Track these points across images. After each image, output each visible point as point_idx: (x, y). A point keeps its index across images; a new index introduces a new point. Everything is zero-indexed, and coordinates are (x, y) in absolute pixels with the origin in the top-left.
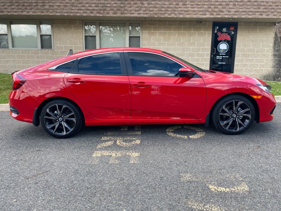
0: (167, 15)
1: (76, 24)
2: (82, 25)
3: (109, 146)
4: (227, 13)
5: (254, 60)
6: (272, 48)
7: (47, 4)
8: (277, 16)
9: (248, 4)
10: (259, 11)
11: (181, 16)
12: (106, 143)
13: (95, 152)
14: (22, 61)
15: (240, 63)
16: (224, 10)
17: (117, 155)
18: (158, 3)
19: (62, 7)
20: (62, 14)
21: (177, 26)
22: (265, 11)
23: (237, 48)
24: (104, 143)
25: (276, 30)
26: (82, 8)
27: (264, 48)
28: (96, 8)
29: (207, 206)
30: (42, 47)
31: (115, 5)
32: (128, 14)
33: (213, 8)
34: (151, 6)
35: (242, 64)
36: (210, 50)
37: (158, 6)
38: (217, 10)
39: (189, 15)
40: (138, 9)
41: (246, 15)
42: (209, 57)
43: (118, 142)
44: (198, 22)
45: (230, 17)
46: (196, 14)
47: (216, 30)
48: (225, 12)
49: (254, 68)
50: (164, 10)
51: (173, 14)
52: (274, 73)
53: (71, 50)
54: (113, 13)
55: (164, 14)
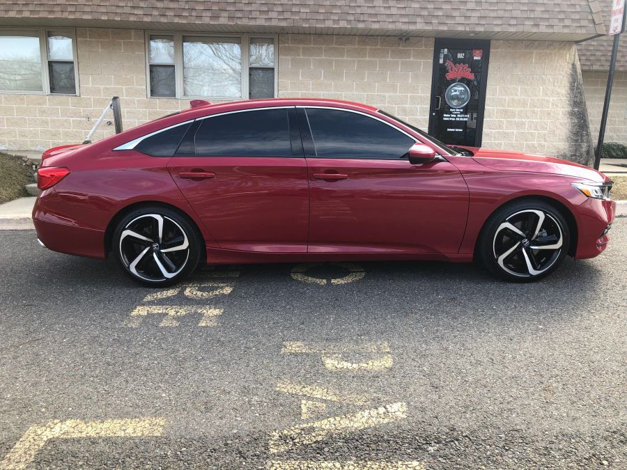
0: (331, 22)
1: (131, 39)
2: (143, 41)
3: (168, 298)
4: (462, 20)
5: (525, 124)
6: (564, 98)
8: (571, 28)
10: (532, 16)
11: (361, 26)
12: (165, 292)
13: (138, 308)
14: (7, 119)
15: (494, 131)
16: (454, 15)
17: (179, 314)
19: (96, 1)
20: (96, 16)
21: (357, 46)
22: (545, 16)
23: (488, 96)
24: (159, 293)
25: (574, 58)
26: (142, 4)
27: (549, 98)
28: (172, 5)
29: (306, 389)
30: (53, 89)
32: (243, 20)
33: (432, 10)
35: (499, 133)
36: (429, 102)
37: (311, 2)
38: (440, 13)
39: (378, 24)
40: (266, 9)
41: (504, 26)
42: (428, 117)
43: (187, 292)
44: (401, 39)
45: (468, 29)
46: (393, 22)
47: (442, 56)
48: (457, 18)
49: (526, 140)
50: (323, 11)
51: (343, 22)
52: (569, 154)
53: (115, 98)
54: (211, 17)
55: (324, 20)
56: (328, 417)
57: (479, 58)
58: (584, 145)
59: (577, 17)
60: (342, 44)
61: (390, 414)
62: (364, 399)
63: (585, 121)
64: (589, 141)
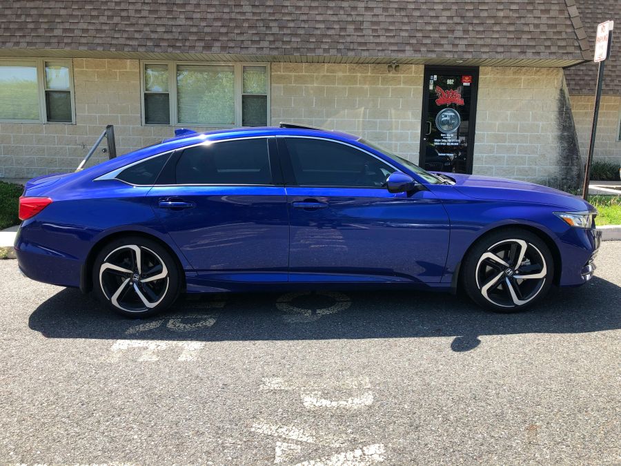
0: (321, 51)
1: (126, 69)
2: (138, 71)
3: (150, 331)
4: (449, 48)
5: (515, 148)
6: (554, 123)
7: (58, 26)
8: (558, 55)
9: (495, 29)
10: (518, 44)
11: (351, 54)
12: (147, 324)
13: (119, 341)
14: (4, 147)
15: (484, 155)
16: (443, 42)
17: (159, 348)
18: (302, 26)
19: (92, 33)
20: (92, 47)
21: (348, 74)
22: (531, 44)
23: (478, 122)
24: (141, 325)
25: (562, 83)
26: (137, 35)
27: (538, 122)
28: (166, 36)
30: (49, 118)
31: (208, 30)
32: (236, 49)
33: (421, 38)
34: (286, 31)
35: (489, 157)
36: (420, 127)
37: (301, 32)
38: (428, 41)
39: (368, 53)
40: (258, 39)
41: (491, 53)
42: (419, 142)
43: (171, 321)
44: (391, 66)
45: (456, 56)
46: (383, 50)
47: (431, 82)
48: (445, 46)
49: (516, 164)
50: (314, 40)
51: (334, 50)
52: (560, 177)
53: (109, 127)
54: (204, 47)
55: (315, 48)
56: (303, 461)
57: (469, 84)
58: (575, 168)
59: (563, 43)
60: (333, 71)
61: (366, 457)
62: (341, 440)
63: (575, 145)
64: (578, 165)
